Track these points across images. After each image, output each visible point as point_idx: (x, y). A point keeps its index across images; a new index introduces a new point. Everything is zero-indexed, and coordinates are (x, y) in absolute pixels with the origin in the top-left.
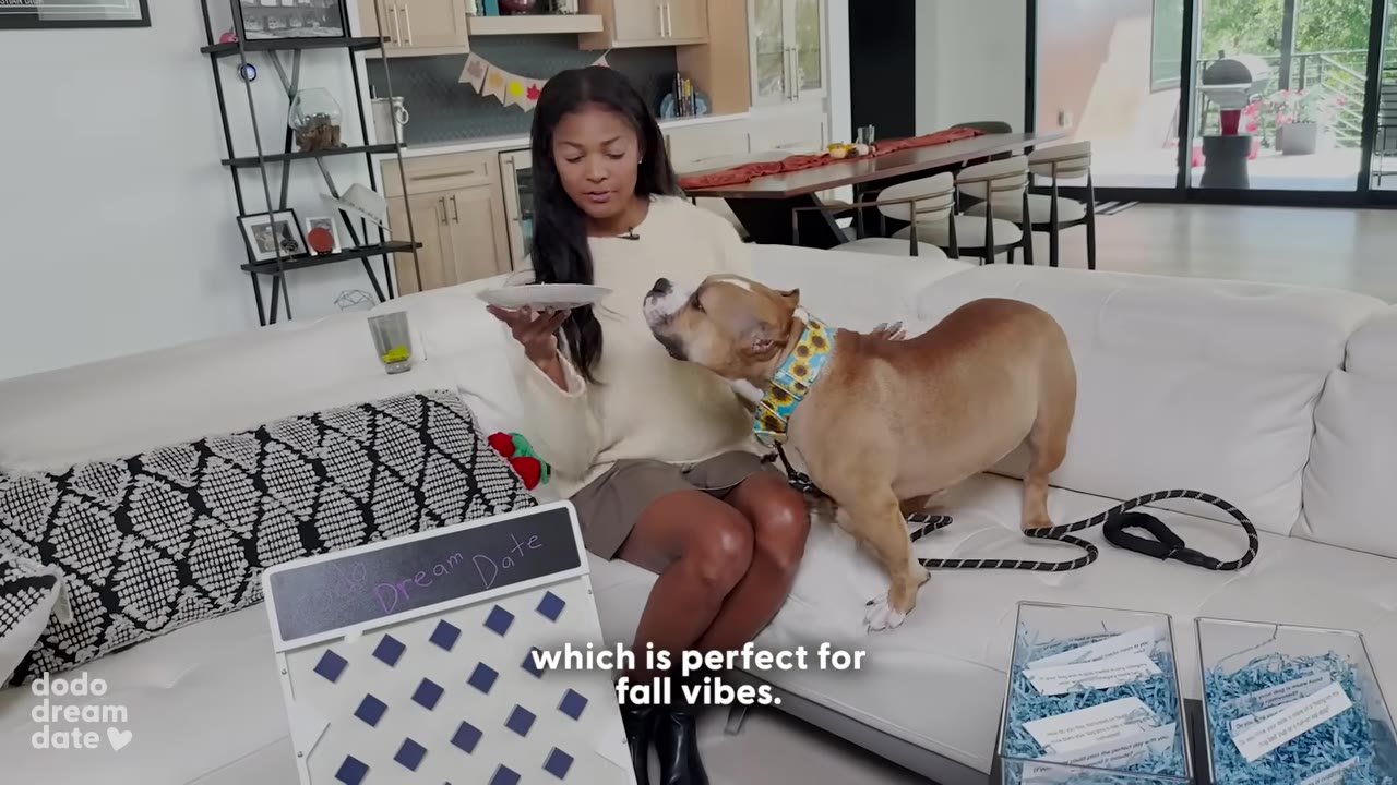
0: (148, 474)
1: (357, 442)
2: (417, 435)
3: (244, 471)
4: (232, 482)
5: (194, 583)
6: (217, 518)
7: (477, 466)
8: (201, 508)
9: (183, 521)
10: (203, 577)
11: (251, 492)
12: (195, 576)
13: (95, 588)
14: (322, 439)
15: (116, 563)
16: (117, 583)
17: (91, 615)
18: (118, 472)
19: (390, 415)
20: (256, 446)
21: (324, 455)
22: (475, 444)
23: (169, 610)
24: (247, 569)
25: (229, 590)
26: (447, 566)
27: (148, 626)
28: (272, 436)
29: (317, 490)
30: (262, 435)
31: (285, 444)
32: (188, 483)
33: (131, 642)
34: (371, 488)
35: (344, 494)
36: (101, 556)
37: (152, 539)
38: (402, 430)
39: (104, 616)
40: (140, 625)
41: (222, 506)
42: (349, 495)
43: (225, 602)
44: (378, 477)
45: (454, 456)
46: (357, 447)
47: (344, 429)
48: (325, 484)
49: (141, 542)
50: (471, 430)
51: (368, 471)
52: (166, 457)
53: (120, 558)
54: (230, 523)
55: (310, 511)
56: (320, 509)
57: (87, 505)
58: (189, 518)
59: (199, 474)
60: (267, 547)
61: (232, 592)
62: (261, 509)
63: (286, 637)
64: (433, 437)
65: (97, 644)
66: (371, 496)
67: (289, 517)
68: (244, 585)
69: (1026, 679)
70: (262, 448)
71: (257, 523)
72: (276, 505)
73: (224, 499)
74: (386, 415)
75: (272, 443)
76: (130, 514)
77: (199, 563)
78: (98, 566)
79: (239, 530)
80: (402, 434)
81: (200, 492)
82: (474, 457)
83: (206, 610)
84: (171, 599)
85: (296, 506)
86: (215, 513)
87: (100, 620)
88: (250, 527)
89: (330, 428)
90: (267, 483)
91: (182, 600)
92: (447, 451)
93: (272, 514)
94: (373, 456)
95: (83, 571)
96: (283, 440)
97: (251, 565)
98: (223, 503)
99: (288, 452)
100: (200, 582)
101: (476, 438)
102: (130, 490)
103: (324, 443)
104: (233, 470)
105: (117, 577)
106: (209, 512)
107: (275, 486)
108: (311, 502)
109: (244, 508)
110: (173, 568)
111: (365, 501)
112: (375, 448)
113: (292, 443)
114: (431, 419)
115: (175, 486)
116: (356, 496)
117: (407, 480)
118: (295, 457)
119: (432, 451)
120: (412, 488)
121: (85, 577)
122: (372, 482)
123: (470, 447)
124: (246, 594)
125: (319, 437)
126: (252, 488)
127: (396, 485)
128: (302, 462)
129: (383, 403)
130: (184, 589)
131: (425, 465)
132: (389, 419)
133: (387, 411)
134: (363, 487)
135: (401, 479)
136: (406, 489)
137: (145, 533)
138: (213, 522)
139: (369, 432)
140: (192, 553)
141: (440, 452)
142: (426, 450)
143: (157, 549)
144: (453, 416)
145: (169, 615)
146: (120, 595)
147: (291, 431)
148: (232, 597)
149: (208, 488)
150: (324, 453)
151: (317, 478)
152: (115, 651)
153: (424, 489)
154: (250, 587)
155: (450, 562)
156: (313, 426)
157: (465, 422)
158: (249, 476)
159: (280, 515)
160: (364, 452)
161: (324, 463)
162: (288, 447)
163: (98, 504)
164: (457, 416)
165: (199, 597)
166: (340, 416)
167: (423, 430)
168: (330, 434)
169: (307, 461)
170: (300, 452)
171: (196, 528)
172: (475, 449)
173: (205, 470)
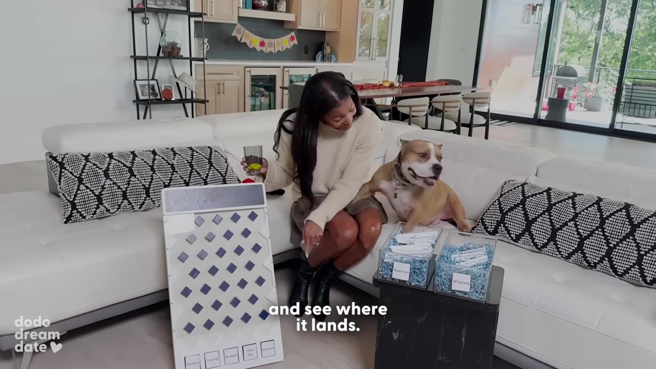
0: (115, 160)
1: (186, 160)
2: (207, 161)
3: (148, 164)
4: (143, 167)
5: (127, 199)
6: (138, 178)
7: (227, 175)
8: (132, 175)
9: (126, 178)
10: (131, 198)
11: (150, 171)
12: (128, 197)
13: (95, 195)
14: (175, 157)
15: (103, 188)
16: (103, 195)
17: (93, 204)
18: (105, 157)
19: (199, 153)
20: (152, 156)
21: (175, 163)
22: (227, 167)
23: (118, 207)
24: (145, 198)
25: (138, 204)
27: (110, 211)
28: (158, 154)
29: (172, 175)
30: (154, 153)
32: (129, 165)
33: (104, 216)
34: (190, 177)
35: (180, 178)
36: (98, 185)
37: (116, 182)
38: (202, 158)
39: (97, 205)
40: (108, 210)
41: (139, 175)
42: (182, 178)
43: (136, 208)
44: (193, 174)
45: (219, 170)
46: (186, 162)
47: (182, 155)
48: (174, 173)
49: (112, 182)
50: (226, 162)
51: (189, 171)
52: (121, 155)
53: (105, 186)
54: (142, 181)
55: (168, 181)
56: (172, 181)
57: (95, 167)
58: (128, 177)
59: (132, 163)
60: (153, 191)
62: (152, 178)
64: (213, 162)
65: (93, 214)
66: (189, 180)
67: (161, 182)
68: (143, 203)
70: (154, 157)
71: (151, 182)
72: (158, 177)
73: (140, 172)
74: (197, 152)
75: (157, 156)
76: (109, 172)
77: (130, 193)
78: (97, 188)
79: (144, 184)
80: (202, 160)
81: (133, 169)
82: (226, 171)
83: (130, 210)
84: (119, 203)
85: (164, 179)
86: (137, 177)
87: (96, 206)
88: (148, 183)
89: (177, 154)
90: (155, 169)
91: (123, 204)
92: (217, 168)
93: (156, 180)
94: (191, 166)
95: (92, 189)
96: (161, 155)
97: (147, 196)
99: (163, 160)
100: (129, 199)
101: (228, 165)
102: (109, 164)
103: (175, 159)
104: (144, 163)
105: (103, 193)
106: (135, 176)
107: (158, 171)
108: (169, 178)
109: (147, 177)
110: (121, 193)
111: (187, 181)
112: (192, 163)
113: (164, 157)
114: (213, 156)
115: (124, 165)
116: (184, 179)
117: (202, 176)
118: (165, 162)
119: (212, 167)
120: (203, 179)
121: (92, 191)
122: (190, 175)
123: (225, 168)
124: (144, 206)
125: (173, 156)
127: (198, 177)
128: (167, 164)
129: (196, 147)
130: (124, 201)
131: (209, 172)
133: (198, 151)
134: (187, 176)
135: (200, 175)
136: (202, 179)
137: (114, 179)
138: (136, 179)
139: (191, 157)
140: (128, 189)
141: (215, 168)
142: (210, 166)
143: (117, 186)
144: (220, 156)
145: (118, 209)
146: (103, 199)
147: (164, 153)
148: (139, 206)
149: (135, 168)
150: (175, 162)
151: (172, 171)
152: (98, 218)
153: (207, 180)
154: (145, 204)
156: (172, 152)
157: (225, 159)
158: (149, 166)
159: (158, 181)
160: (189, 164)
161: (175, 166)
162: (163, 158)
163: (98, 167)
164: (222, 156)
165: (128, 205)
166: (181, 150)
167: (210, 159)
168: (177, 156)
169: (169, 164)
170: (167, 160)
171: (130, 181)
172: (227, 169)
173: (135, 161)
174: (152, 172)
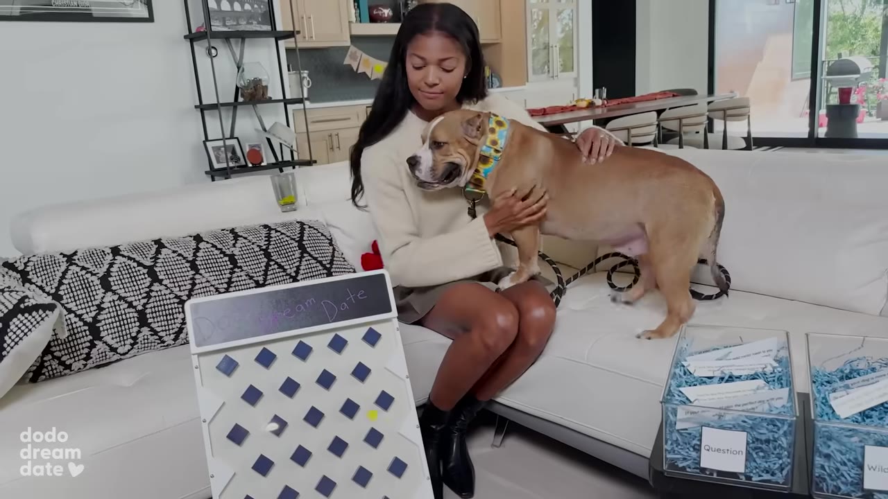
0: (123, 256)
1: (258, 246)
2: (296, 244)
3: (184, 258)
4: (176, 264)
5: (148, 325)
6: (166, 286)
7: (334, 266)
8: (155, 279)
9: (143, 286)
10: (155, 322)
11: (188, 271)
12: (150, 321)
13: (86, 323)
14: (236, 242)
15: (100, 308)
16: (100, 321)
17: (82, 340)
18: (105, 255)
19: (279, 231)
20: (193, 244)
22: (333, 253)
23: (132, 342)
24: (183, 319)
25: (171, 332)
26: (305, 306)
27: (118, 351)
28: (204, 239)
29: (230, 273)
30: (198, 239)
31: (212, 244)
32: (148, 263)
33: (108, 361)
34: (266, 275)
35: (247, 278)
36: (90, 304)
37: (123, 295)
38: (287, 241)
39: (91, 341)
40: (113, 350)
41: (169, 278)
42: (251, 278)
43: (169, 339)
44: (270, 268)
45: (319, 259)
46: (258, 249)
47: (250, 238)
48: (236, 270)
49: (116, 297)
50: (331, 244)
51: (264, 264)
52: (135, 248)
53: (102, 306)
54: (173, 289)
55: (225, 286)
56: (232, 285)
57: (84, 272)
58: (148, 284)
59: (155, 258)
61: (173, 334)
62: (194, 282)
63: (198, 345)
64: (306, 246)
65: (85, 359)
66: (265, 280)
67: (212, 288)
68: (181, 330)
69: (684, 366)
70: (197, 246)
71: (191, 290)
72: (204, 280)
73: (171, 274)
74: (277, 231)
75: (203, 243)
76: (110, 279)
77: (152, 313)
78: (88, 310)
79: (179, 294)
80: (286, 243)
81: (155, 269)
82: (332, 260)
83: (156, 344)
84: (134, 335)
85: (217, 282)
86: (164, 283)
87: (88, 344)
88: (187, 292)
89: (241, 236)
90: (199, 266)
91: (140, 335)
92: (315, 256)
93: (201, 286)
94: (268, 255)
95: (78, 313)
96: (211, 242)
98: (170, 276)
99: (213, 249)
100: (153, 325)
101: (334, 249)
102: (111, 265)
103: (237, 245)
104: (177, 257)
105: (100, 317)
106: (160, 282)
107: (204, 269)
108: (226, 280)
109: (183, 281)
110: (136, 315)
111: (261, 282)
112: (269, 251)
113: (216, 244)
114: (306, 235)
115: (140, 264)
116: (255, 279)
117: (288, 271)
118: (218, 252)
119: (305, 255)
120: (291, 277)
121: (80, 316)
122: (266, 271)
123: (330, 254)
124: (182, 336)
125: (234, 242)
126: (189, 269)
127: (281, 274)
128: (222, 256)
129: (276, 224)
130: (142, 329)
131: (300, 263)
132: (279, 234)
133: (278, 229)
134: (260, 274)
135: (285, 270)
136: (288, 277)
137: (119, 291)
138: (163, 288)
139: (266, 241)
140: (148, 306)
141: (310, 255)
142: (302, 254)
143: (126, 302)
144: (319, 235)
145: (132, 345)
146: (101, 329)
147: (216, 237)
148: (173, 336)
149: (161, 267)
150: (236, 251)
151: (231, 266)
152: (98, 367)
153: (299, 278)
155: (306, 303)
156: (231, 235)
157: (328, 239)
158: (188, 262)
159: (206, 287)
160: (262, 252)
161: (236, 257)
162: (214, 246)
163: (91, 272)
164: (322, 235)
165: (151, 335)
166: (248, 230)
167: (300, 242)
168: (241, 240)
169: (225, 255)
170: (221, 249)
171: (152, 291)
172: (333, 256)
173: (159, 256)
174: (193, 272)
